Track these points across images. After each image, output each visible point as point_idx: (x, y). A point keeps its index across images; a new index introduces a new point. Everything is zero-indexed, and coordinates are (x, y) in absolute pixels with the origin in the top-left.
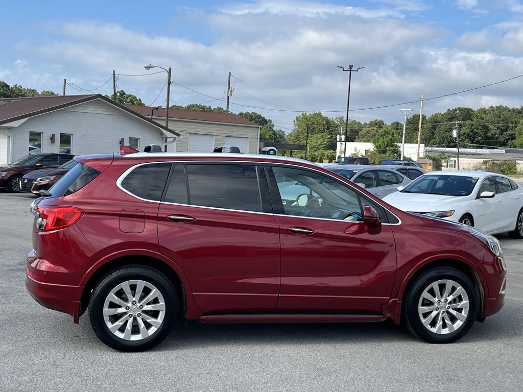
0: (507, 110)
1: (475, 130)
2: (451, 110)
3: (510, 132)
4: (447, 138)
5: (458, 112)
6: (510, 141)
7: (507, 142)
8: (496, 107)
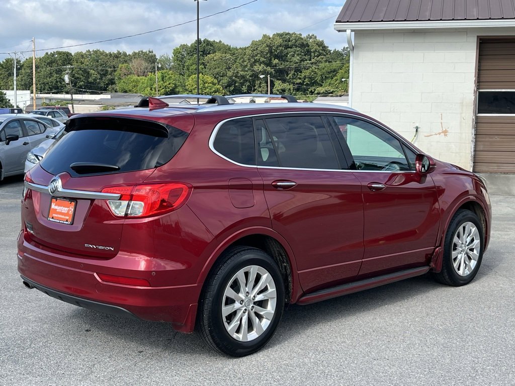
0: (105, 54)
1: (76, 75)
2: (49, 54)
3: (109, 77)
4: (48, 83)
5: (56, 56)
6: (110, 86)
7: (107, 87)
8: (93, 51)
